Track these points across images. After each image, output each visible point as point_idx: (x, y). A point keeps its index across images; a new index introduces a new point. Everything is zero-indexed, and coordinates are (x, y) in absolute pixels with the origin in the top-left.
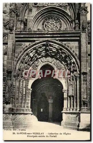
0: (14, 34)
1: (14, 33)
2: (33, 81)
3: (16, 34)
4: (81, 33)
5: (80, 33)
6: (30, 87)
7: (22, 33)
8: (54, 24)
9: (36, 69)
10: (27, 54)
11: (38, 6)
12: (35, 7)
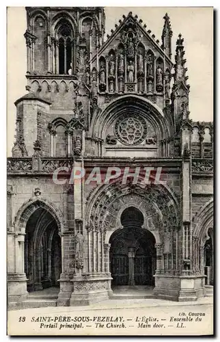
0: (83, 162)
1: (82, 159)
2: (112, 232)
3: (85, 161)
4: (183, 162)
5: (181, 162)
6: (107, 241)
7: (94, 160)
8: (135, 127)
9: (116, 214)
10: (104, 193)
11: (107, 94)
12: (102, 95)
